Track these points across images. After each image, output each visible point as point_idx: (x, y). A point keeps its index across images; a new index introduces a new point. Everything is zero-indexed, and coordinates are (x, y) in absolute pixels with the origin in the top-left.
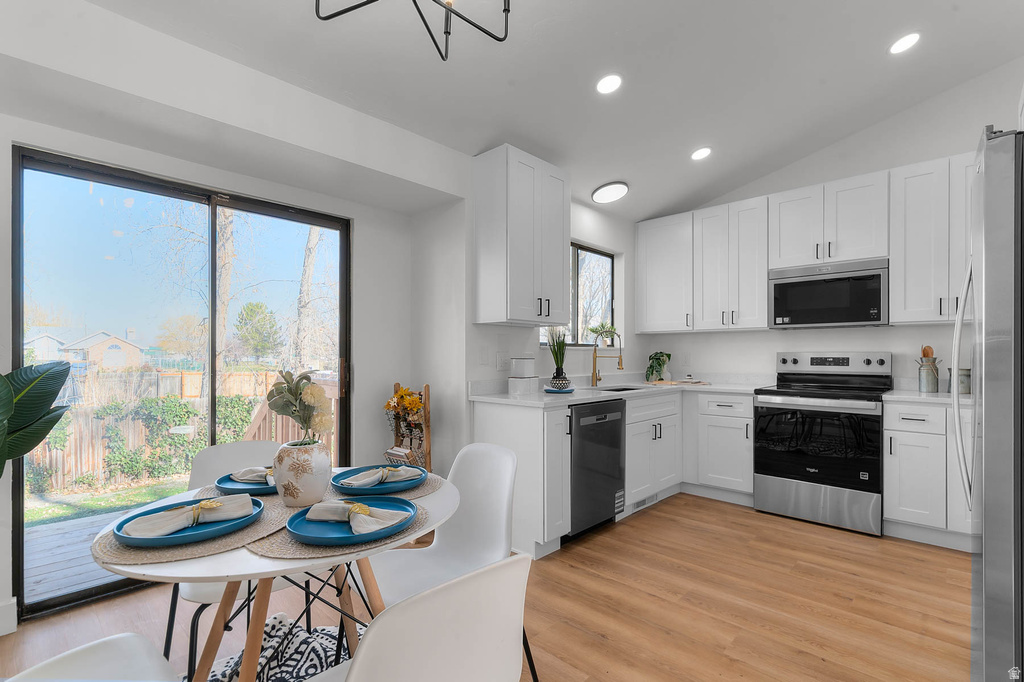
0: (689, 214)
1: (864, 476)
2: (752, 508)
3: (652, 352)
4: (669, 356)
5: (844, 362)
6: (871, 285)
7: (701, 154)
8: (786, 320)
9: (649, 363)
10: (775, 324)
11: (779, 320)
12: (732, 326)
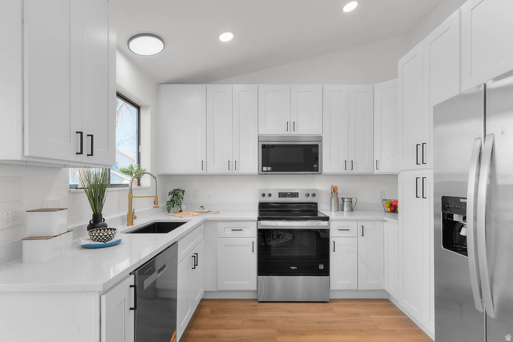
0: (204, 86)
1: (321, 267)
2: (256, 300)
3: (171, 189)
4: (183, 192)
5: (296, 195)
6: (314, 150)
7: (226, 37)
8: (269, 169)
9: (169, 198)
10: (263, 171)
11: (265, 169)
12: (235, 172)
